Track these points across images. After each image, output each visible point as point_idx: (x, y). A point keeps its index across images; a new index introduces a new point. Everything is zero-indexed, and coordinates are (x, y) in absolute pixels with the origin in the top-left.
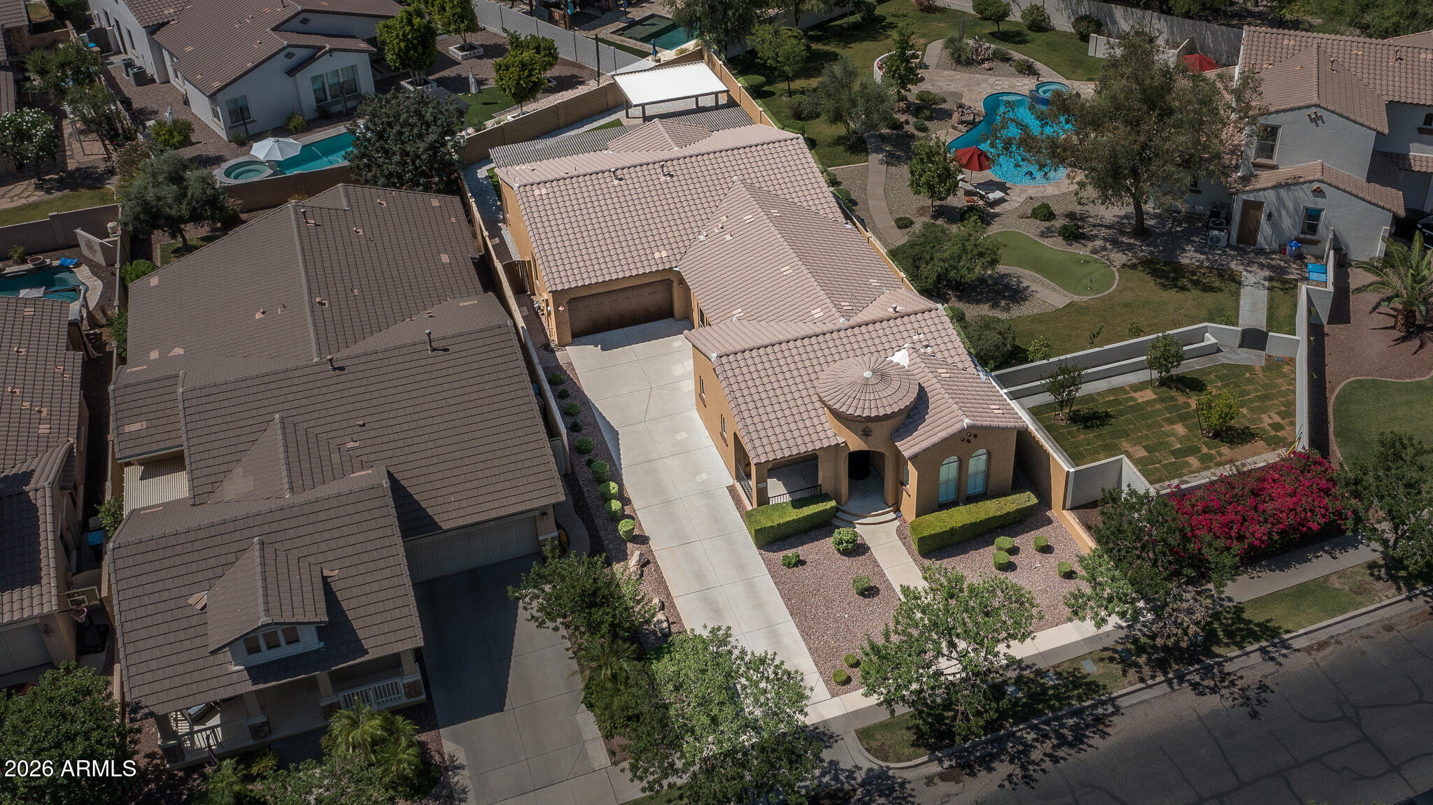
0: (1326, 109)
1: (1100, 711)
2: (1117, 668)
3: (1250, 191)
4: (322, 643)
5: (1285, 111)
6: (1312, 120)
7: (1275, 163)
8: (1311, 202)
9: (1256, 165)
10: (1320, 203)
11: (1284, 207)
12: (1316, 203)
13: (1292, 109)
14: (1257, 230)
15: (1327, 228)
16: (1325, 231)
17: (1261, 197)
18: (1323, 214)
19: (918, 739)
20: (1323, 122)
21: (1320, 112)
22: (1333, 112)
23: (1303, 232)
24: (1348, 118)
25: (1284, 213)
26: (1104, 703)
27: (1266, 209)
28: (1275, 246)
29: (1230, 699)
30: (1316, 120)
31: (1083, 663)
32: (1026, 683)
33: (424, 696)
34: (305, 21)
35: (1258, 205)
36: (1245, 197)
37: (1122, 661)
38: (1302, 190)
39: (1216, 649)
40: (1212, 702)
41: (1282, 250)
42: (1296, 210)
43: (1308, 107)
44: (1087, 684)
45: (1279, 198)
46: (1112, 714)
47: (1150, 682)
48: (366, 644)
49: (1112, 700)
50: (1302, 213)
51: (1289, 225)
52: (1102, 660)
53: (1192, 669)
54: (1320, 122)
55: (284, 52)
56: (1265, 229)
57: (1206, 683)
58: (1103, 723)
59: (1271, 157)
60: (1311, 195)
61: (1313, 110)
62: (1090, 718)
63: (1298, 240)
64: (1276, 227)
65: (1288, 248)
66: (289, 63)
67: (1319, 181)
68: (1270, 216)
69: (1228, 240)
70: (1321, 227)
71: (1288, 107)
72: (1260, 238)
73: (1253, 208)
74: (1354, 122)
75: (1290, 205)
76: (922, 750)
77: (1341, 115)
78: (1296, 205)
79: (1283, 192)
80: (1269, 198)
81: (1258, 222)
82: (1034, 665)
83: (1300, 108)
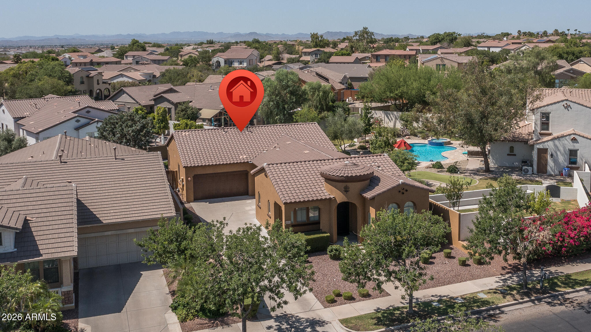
0: (571, 101)
1: (492, 312)
2: (500, 296)
3: (540, 143)
4: (16, 249)
5: (551, 104)
6: (566, 108)
7: (550, 132)
8: (571, 146)
9: (541, 134)
10: (576, 146)
11: (559, 150)
12: (574, 146)
13: (555, 103)
14: (546, 165)
15: (582, 160)
16: (581, 161)
17: (546, 146)
18: (579, 152)
19: (378, 322)
20: (571, 109)
21: (569, 103)
22: (575, 103)
23: (570, 164)
24: (582, 105)
25: (559, 153)
26: (494, 309)
27: (549, 153)
28: (557, 172)
29: (572, 307)
30: (567, 107)
31: (478, 294)
32: (444, 302)
33: (74, 304)
34: (88, 112)
35: (545, 151)
36: (538, 146)
37: (502, 293)
38: (566, 139)
39: (557, 289)
40: (559, 309)
41: (561, 174)
42: (565, 151)
43: (562, 101)
44: (481, 301)
45: (555, 146)
46: (499, 313)
47: (521, 301)
48: (42, 252)
49: (499, 308)
50: (568, 152)
51: (562, 159)
52: (489, 293)
53: (545, 296)
54: (569, 109)
55: (76, 119)
56: (551, 163)
57: (555, 302)
58: (494, 317)
59: (548, 130)
60: (571, 142)
61: (565, 102)
62: (486, 315)
63: (568, 167)
64: (556, 161)
65: (564, 171)
66: (77, 124)
67: (573, 134)
68: (552, 155)
69: (533, 171)
70: (578, 159)
71: (553, 102)
72: (549, 168)
73: (543, 152)
74: (586, 106)
75: (561, 149)
76: (381, 327)
77: (579, 104)
78: (564, 148)
79: (557, 142)
80: (550, 146)
81: (547, 160)
82: (448, 295)
83: (558, 102)
